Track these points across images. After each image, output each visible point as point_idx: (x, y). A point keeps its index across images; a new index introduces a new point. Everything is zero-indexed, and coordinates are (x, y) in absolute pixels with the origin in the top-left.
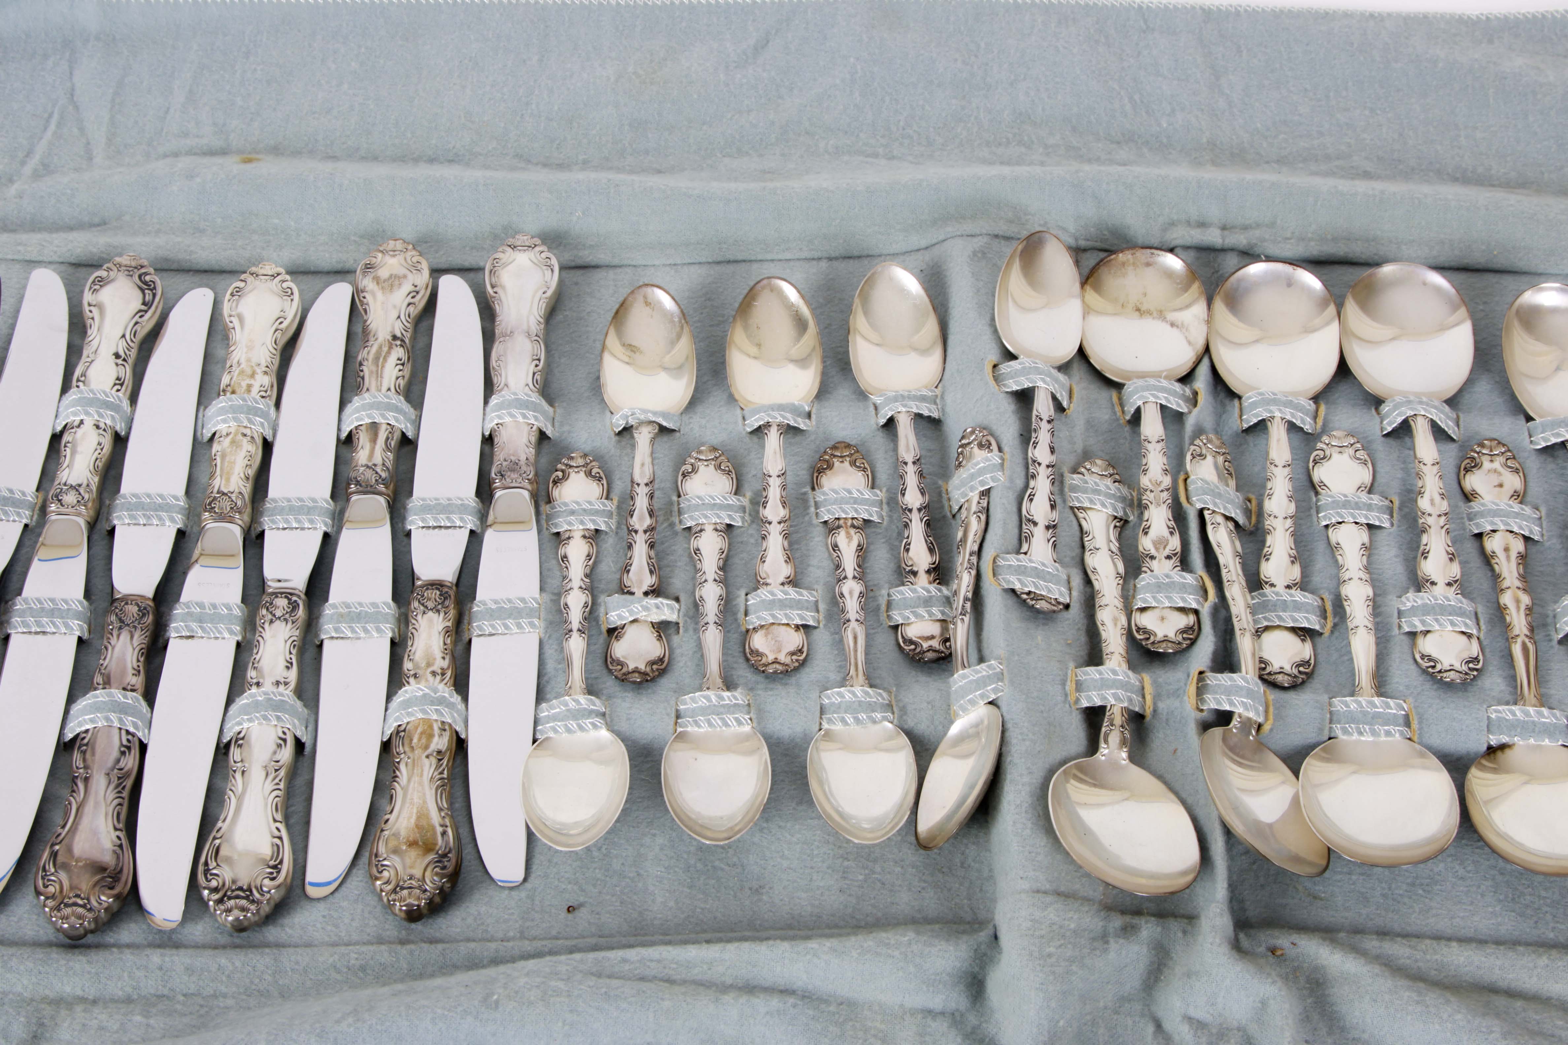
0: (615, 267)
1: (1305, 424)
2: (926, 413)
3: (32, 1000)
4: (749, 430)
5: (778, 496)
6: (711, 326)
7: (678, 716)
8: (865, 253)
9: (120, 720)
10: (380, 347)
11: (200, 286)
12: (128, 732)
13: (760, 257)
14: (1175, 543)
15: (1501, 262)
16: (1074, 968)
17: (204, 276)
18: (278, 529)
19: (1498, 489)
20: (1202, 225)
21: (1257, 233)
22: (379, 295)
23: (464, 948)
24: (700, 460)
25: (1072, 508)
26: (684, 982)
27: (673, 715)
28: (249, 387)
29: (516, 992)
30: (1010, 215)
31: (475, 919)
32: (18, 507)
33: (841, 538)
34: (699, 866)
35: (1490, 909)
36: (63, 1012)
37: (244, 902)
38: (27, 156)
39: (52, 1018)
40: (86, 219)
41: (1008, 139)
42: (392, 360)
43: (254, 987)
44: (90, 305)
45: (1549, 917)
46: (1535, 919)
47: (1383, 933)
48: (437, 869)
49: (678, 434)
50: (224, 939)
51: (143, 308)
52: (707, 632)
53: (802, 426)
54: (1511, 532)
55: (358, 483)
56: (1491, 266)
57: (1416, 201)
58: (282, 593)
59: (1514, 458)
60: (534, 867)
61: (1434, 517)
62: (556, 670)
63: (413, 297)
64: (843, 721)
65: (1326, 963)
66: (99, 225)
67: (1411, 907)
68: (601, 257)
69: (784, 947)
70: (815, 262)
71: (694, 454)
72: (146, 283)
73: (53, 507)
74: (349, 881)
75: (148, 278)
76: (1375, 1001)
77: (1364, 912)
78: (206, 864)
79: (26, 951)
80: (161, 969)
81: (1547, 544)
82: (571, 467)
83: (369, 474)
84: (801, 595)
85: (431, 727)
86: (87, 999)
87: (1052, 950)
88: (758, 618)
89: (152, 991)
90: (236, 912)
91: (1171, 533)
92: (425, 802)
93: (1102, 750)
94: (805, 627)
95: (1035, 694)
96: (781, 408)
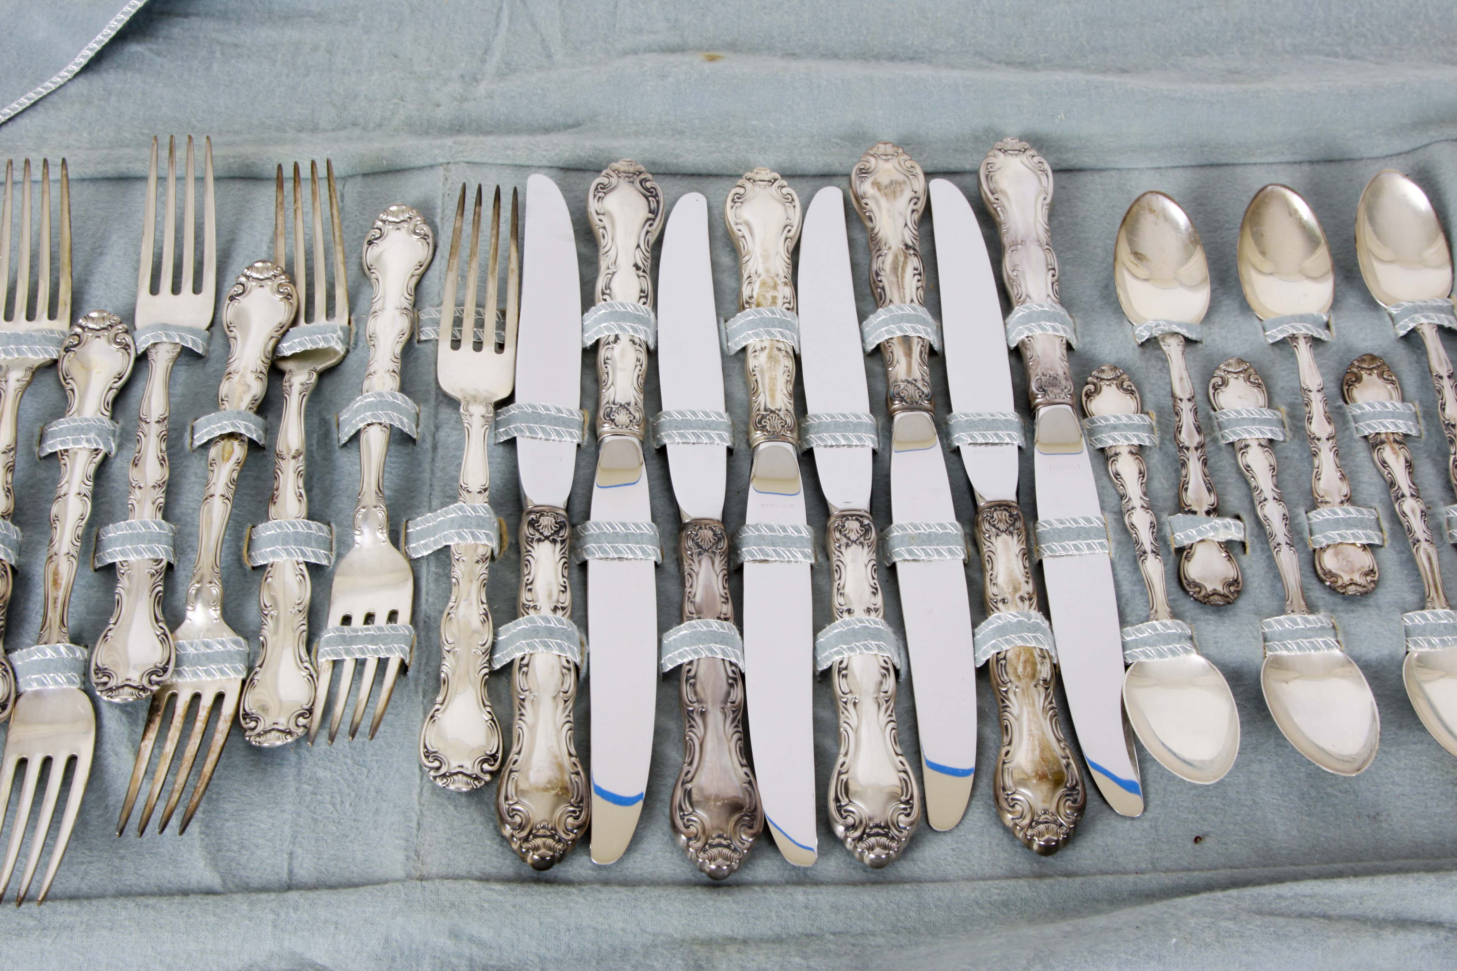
0: (1101, 170)
2: (1446, 324)
3: (683, 941)
4: (1271, 341)
5: (1322, 412)
6: (1208, 232)
7: (1265, 640)
8: (1347, 156)
9: (723, 652)
10: (896, 257)
11: (690, 190)
12: (731, 664)
13: (1243, 161)
17: (691, 179)
18: (825, 446)
22: (883, 201)
23: (1102, 881)
24: (1229, 372)
26: (1340, 918)
27: (1261, 639)
28: (774, 298)
29: (1191, 934)
31: (1103, 851)
32: (568, 427)
33: (1387, 453)
34: (1313, 793)
36: (718, 954)
37: (884, 840)
38: (485, 53)
39: (708, 960)
40: (561, 120)
42: (909, 271)
43: (900, 924)
44: (598, 214)
48: (1068, 803)
49: (1200, 346)
50: (858, 875)
51: (651, 216)
52: (1281, 554)
53: (1323, 337)
55: (902, 400)
58: (852, 516)
60: (1151, 796)
62: (1133, 592)
63: (915, 204)
64: (1430, 643)
66: (573, 126)
68: (1087, 160)
69: (1429, 880)
70: (1297, 166)
71: (1222, 367)
72: (647, 190)
73: (607, 427)
74: (970, 813)
75: (648, 185)
78: (837, 800)
79: (673, 892)
80: (807, 907)
82: (1102, 379)
83: (911, 389)
84: (1363, 514)
85: (1032, 655)
86: (736, 939)
88: (1326, 537)
89: (800, 930)
90: (877, 850)
92: (1043, 733)
94: (1371, 546)
96: (1303, 318)
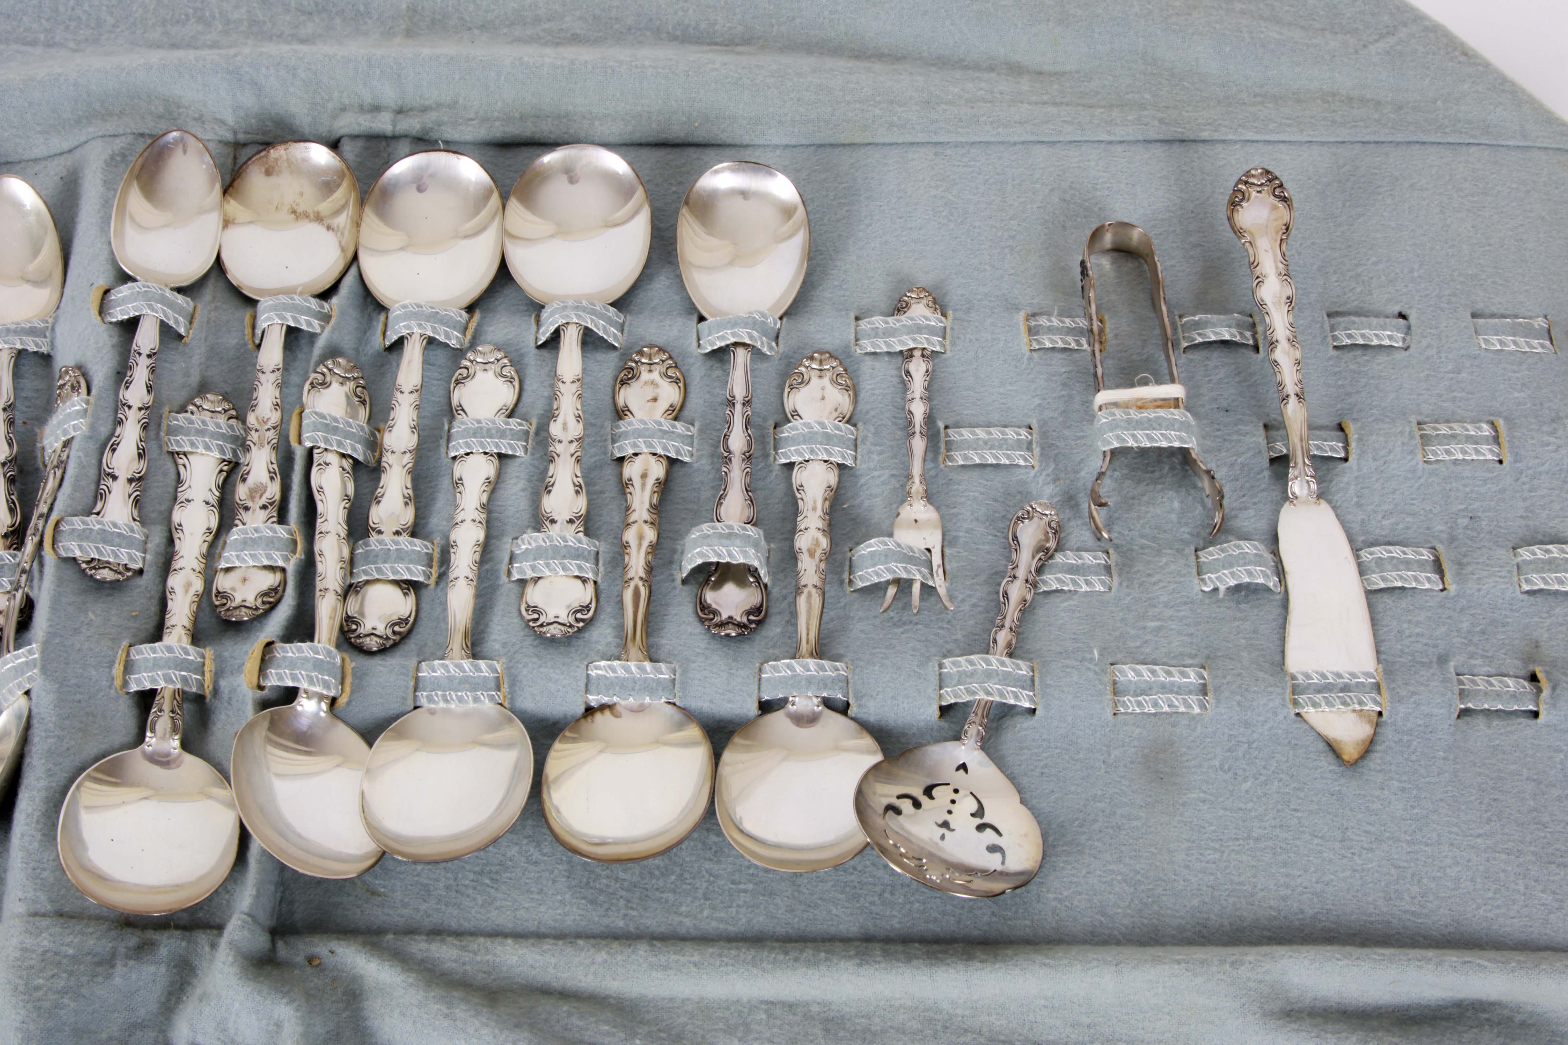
1: (450, 339)
14: (274, 490)
15: (701, 135)
16: (66, 1001)
19: (651, 404)
20: (376, 109)
21: (433, 116)
25: (172, 454)
30: (161, 109)
35: (559, 897)
41: (187, 15)
45: (622, 902)
46: (606, 905)
47: (437, 933)
54: (654, 454)
56: (691, 139)
57: (609, 71)
59: (676, 367)
61: (565, 443)
65: (362, 972)
67: (475, 899)
76: (404, 1015)
77: (424, 907)
81: (696, 465)
87: (41, 981)
91: (272, 478)
93: (147, 739)
95: (73, 681)
